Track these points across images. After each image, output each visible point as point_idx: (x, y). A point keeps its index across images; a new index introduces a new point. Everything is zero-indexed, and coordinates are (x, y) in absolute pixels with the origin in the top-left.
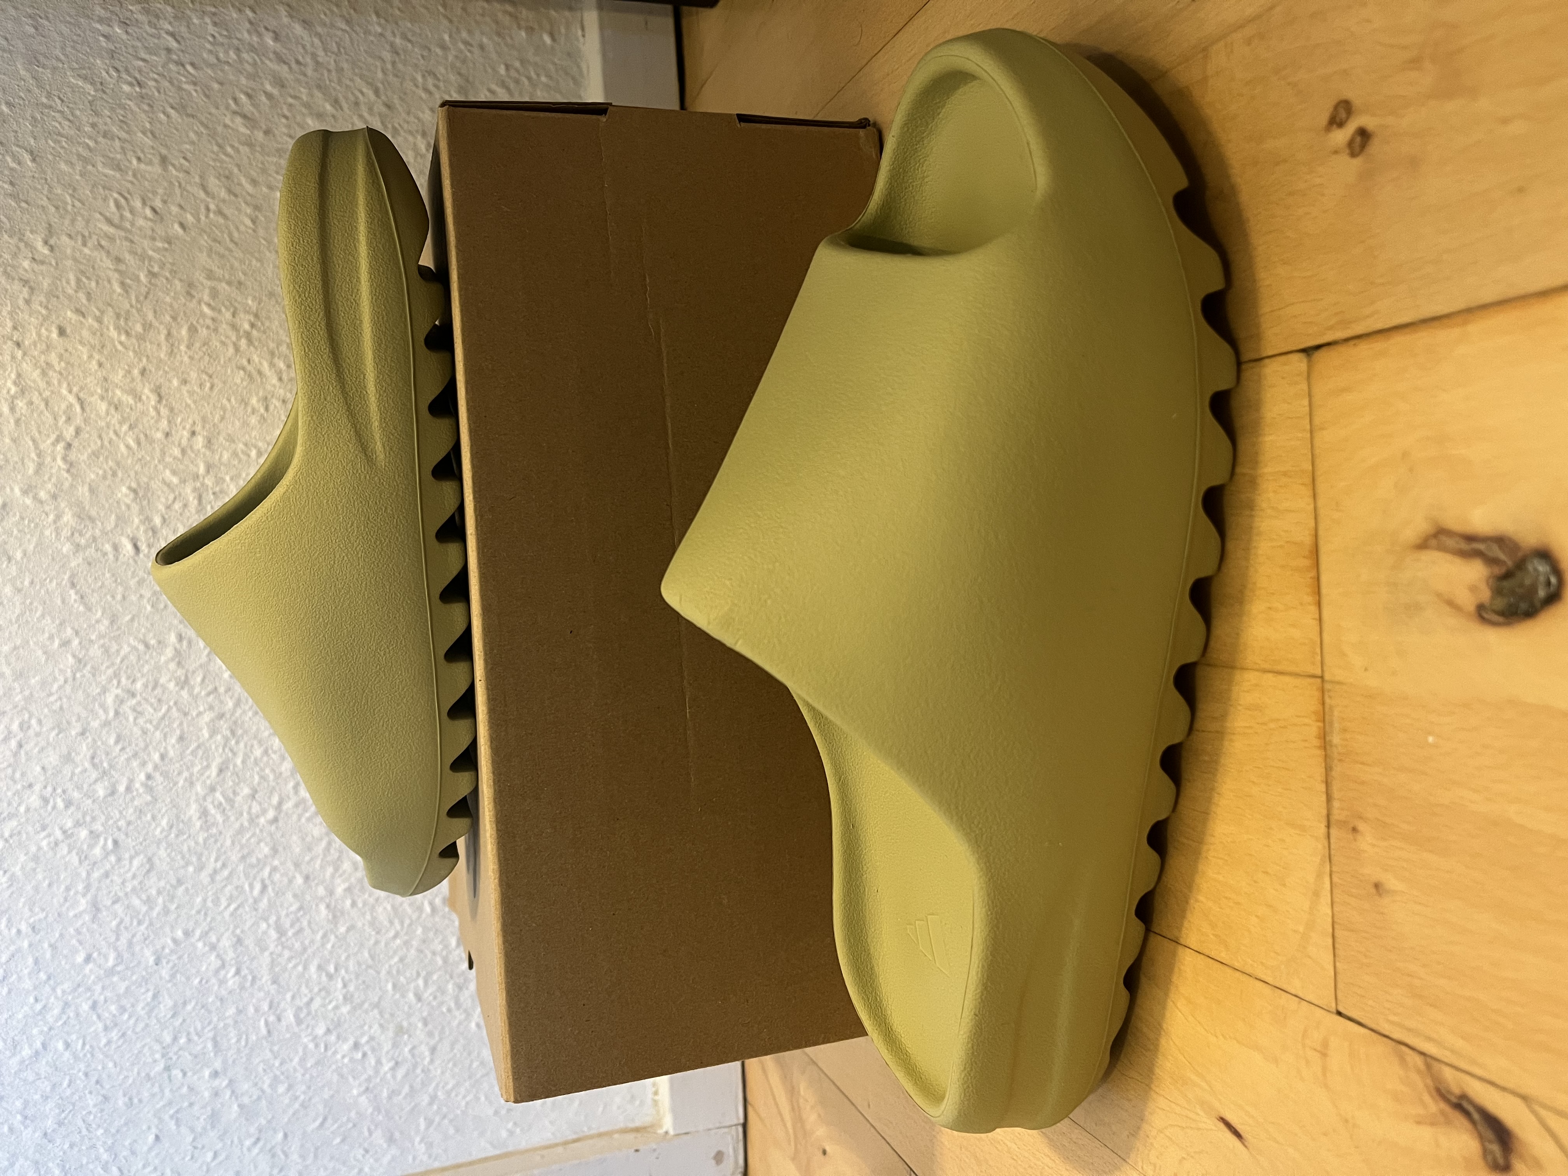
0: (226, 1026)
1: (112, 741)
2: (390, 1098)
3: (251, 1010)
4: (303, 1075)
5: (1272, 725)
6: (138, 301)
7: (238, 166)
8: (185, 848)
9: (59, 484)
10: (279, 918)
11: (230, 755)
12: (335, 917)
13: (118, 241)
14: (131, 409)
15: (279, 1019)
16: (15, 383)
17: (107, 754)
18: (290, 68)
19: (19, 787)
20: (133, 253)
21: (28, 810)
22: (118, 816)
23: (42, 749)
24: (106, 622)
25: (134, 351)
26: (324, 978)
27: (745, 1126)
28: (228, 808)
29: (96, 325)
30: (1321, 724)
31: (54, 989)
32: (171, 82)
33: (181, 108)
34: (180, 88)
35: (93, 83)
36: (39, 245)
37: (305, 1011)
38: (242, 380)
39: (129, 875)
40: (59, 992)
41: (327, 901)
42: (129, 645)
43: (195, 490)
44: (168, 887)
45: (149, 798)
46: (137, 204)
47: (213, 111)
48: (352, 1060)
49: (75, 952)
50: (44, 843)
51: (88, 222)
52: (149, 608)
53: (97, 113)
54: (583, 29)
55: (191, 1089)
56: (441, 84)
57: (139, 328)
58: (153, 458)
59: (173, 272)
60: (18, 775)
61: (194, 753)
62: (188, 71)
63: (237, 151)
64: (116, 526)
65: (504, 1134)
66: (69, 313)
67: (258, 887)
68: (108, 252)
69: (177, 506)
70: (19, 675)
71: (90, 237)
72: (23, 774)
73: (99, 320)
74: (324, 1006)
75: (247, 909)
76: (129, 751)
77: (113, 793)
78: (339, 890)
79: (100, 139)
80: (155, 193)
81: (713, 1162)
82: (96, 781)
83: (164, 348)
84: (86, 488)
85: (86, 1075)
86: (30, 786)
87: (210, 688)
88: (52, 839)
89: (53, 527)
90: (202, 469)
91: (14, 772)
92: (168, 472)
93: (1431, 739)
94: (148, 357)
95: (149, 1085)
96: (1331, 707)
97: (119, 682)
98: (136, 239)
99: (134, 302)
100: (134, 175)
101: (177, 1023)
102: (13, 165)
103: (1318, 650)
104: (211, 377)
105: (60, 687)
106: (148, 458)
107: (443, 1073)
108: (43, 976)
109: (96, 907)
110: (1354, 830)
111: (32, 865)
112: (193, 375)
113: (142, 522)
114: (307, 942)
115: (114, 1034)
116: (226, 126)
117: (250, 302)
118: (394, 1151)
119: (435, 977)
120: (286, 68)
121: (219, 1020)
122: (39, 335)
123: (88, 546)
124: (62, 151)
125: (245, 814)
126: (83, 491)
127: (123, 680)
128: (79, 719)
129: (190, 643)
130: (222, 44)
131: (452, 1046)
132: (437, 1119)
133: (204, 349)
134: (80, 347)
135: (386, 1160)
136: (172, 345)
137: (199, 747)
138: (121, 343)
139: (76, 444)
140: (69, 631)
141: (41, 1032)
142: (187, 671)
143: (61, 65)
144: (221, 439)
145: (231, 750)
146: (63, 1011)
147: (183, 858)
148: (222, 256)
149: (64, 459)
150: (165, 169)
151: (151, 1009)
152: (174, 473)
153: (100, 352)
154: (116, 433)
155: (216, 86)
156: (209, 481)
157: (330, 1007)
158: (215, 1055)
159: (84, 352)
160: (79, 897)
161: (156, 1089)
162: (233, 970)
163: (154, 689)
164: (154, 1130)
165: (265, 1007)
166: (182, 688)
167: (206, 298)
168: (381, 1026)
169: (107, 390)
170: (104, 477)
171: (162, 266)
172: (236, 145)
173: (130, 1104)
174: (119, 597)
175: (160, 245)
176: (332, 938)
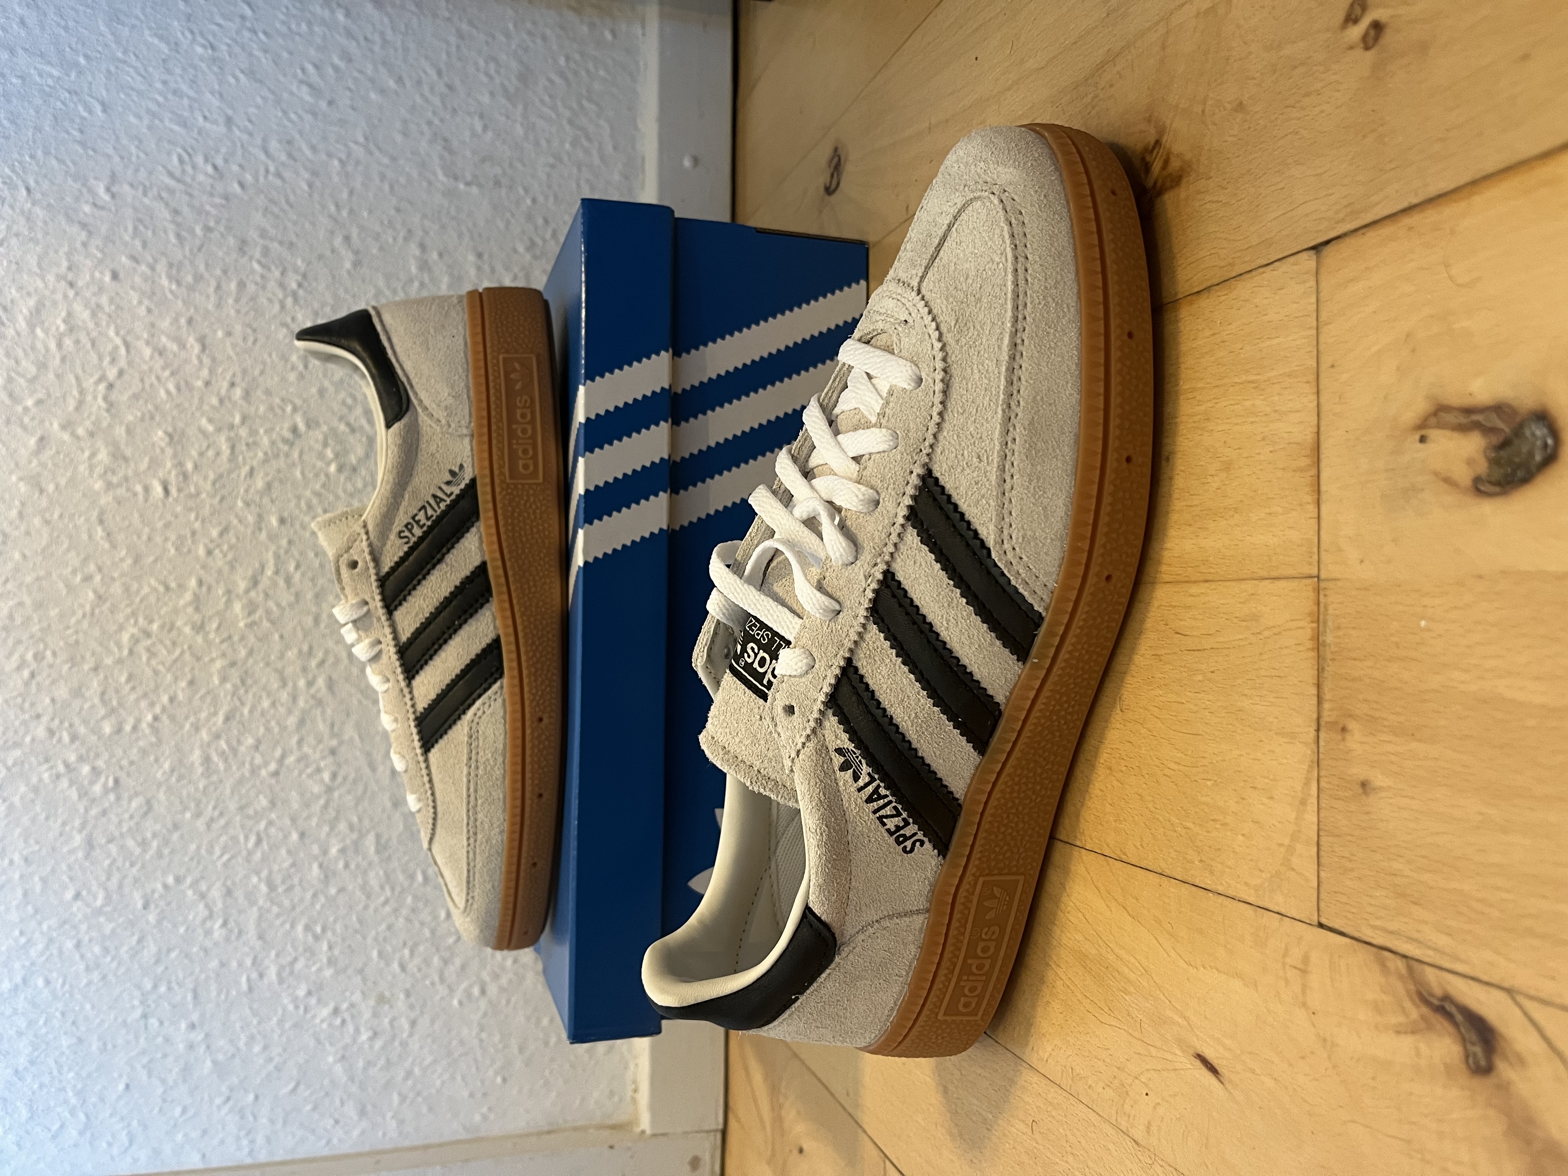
0: (207, 978)
1: (123, 679)
2: (365, 1069)
3: (234, 964)
4: (280, 1036)
5: (1266, 633)
6: (191, 250)
7: (301, 133)
8: (184, 792)
9: (97, 423)
10: (270, 872)
11: (238, 704)
12: (326, 877)
13: (178, 194)
14: (175, 355)
15: (261, 976)
16: (64, 321)
17: (117, 691)
18: (358, 42)
19: (27, 716)
20: (191, 206)
21: (33, 740)
22: (121, 753)
23: (53, 682)
24: (129, 561)
25: (184, 301)
26: (310, 938)
27: (724, 1133)
28: (231, 756)
29: (148, 272)
30: (1315, 625)
31: (40, 924)
32: (243, 49)
33: (250, 73)
34: (251, 55)
35: (168, 43)
36: (101, 190)
37: (288, 969)
38: (285, 337)
39: (126, 816)
40: (45, 927)
41: (320, 859)
42: (149, 585)
43: (229, 439)
44: (164, 831)
45: (154, 739)
46: (199, 160)
47: (281, 78)
48: (330, 1025)
49: (65, 888)
50: (46, 776)
51: (150, 173)
52: (173, 551)
53: (169, 72)
54: (643, 27)
55: (167, 1040)
56: (502, 71)
57: (189, 279)
58: (191, 405)
59: (229, 228)
60: (27, 705)
61: (202, 698)
62: (260, 40)
63: (300, 117)
64: (149, 468)
65: (477, 1118)
66: (124, 259)
67: (253, 839)
68: (167, 204)
69: (211, 453)
70: (39, 606)
71: (151, 187)
72: (32, 705)
73: (152, 268)
74: (307, 967)
75: (240, 860)
76: (140, 691)
77: (119, 730)
78: (334, 851)
79: (170, 96)
80: (218, 151)
81: (688, 1167)
82: (103, 718)
83: (212, 299)
84: (123, 428)
85: (63, 1014)
86: (38, 716)
87: (225, 635)
88: (54, 771)
89: (86, 465)
90: (237, 420)
91: (24, 701)
92: (204, 422)
93: (1423, 623)
94: (196, 308)
95: (124, 1031)
96: (1326, 608)
97: (136, 622)
98: (196, 193)
99: (187, 253)
100: (200, 132)
101: (160, 969)
102: (85, 114)
103: (1316, 550)
104: (254, 331)
105: (79, 622)
106: (187, 405)
107: (421, 1048)
108: (30, 909)
109: (90, 844)
110: (1344, 729)
111: (32, 795)
112: (238, 329)
113: (175, 466)
114: (296, 900)
115: (96, 976)
116: (292, 93)
117: (299, 262)
118: (364, 1124)
119: (421, 948)
120: (354, 44)
121: (201, 971)
122: (92, 276)
123: (119, 485)
124: (132, 104)
125: (247, 765)
126: (120, 431)
127: (141, 620)
128: (93, 654)
129: (209, 589)
130: (294, 16)
131: (433, 1022)
132: (411, 1095)
133: (251, 304)
134: (132, 292)
135: (355, 1133)
136: (220, 298)
137: (208, 693)
138: (171, 292)
139: (118, 384)
140: (92, 567)
141: (23, 966)
142: (204, 617)
143: (137, 23)
144: (259, 393)
145: (240, 699)
146: (47, 947)
147: (181, 802)
148: (277, 217)
149: (105, 399)
150: (229, 129)
151: (135, 953)
152: (210, 421)
153: (150, 298)
154: (158, 378)
155: (285, 55)
156: (243, 432)
157: (314, 969)
158: (195, 1005)
159: (134, 297)
160: (75, 832)
161: (131, 1037)
162: (220, 922)
163: (170, 630)
164: (125, 1079)
165: (248, 962)
166: (198, 633)
167: (258, 255)
168: (363, 993)
169: (153, 336)
170: (142, 419)
171: (218, 222)
172: (300, 112)
173: (103, 1049)
174: (145, 537)
175: (218, 200)
176: (322, 899)
